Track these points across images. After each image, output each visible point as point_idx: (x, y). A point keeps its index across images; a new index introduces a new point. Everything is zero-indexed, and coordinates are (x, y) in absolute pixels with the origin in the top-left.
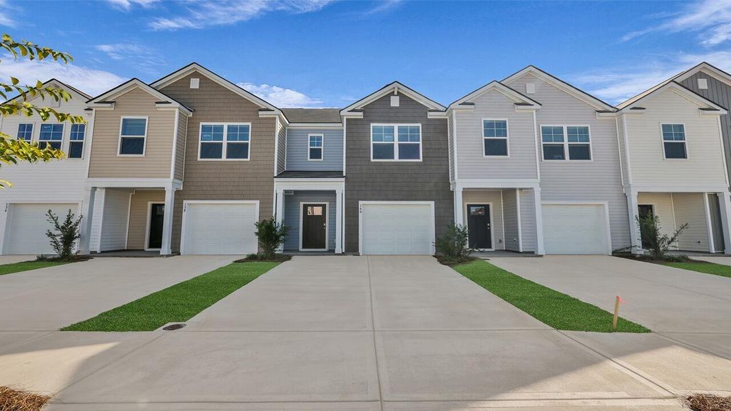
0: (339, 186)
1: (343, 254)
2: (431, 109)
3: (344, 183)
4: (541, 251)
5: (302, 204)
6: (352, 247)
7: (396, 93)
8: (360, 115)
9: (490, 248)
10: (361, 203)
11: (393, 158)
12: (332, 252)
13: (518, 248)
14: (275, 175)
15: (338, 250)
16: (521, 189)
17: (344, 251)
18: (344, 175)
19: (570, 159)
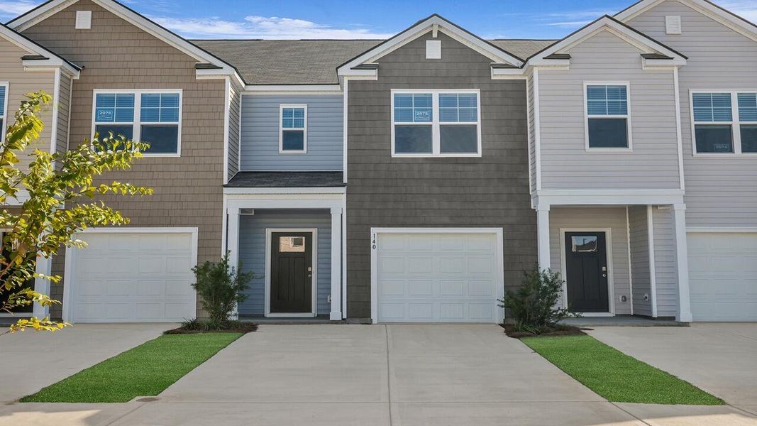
0: (335, 200)
1: (343, 321)
2: (499, 62)
3: (345, 196)
4: (685, 316)
5: (269, 232)
6: (359, 310)
7: (435, 35)
8: (372, 75)
9: (607, 310)
10: (374, 231)
11: (430, 151)
12: (324, 317)
13: (651, 311)
14: (225, 182)
15: (335, 314)
16: (655, 207)
17: (345, 316)
18: (345, 181)
19: (743, 151)
